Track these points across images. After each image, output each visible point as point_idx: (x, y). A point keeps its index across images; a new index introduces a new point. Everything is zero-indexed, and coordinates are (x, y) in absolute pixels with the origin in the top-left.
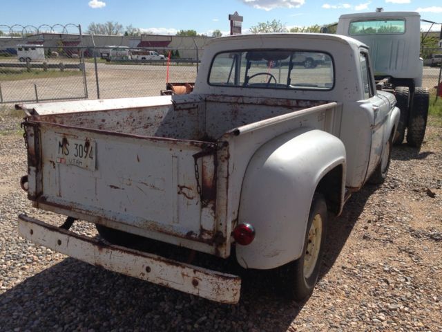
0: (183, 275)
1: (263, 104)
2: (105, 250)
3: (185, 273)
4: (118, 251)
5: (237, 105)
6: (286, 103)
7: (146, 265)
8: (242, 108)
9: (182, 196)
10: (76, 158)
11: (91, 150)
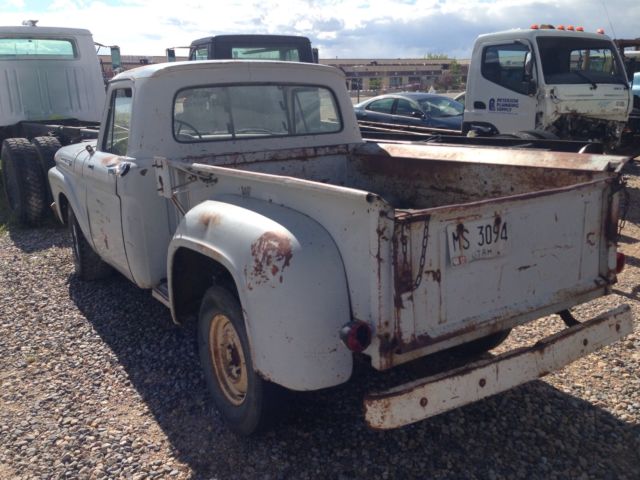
0: (610, 326)
1: (273, 159)
6: (302, 154)
7: (583, 339)
10: (481, 248)
11: (504, 227)
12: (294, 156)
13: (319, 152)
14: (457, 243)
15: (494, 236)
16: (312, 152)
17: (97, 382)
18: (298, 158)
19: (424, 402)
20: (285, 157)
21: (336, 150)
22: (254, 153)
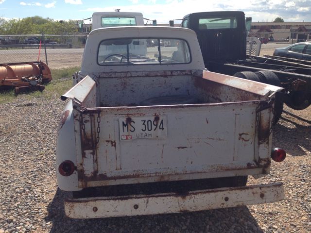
0: (253, 193)
1: (147, 76)
2: (188, 197)
3: (255, 192)
4: (200, 194)
5: (125, 79)
6: (163, 74)
7: (225, 197)
8: (130, 80)
9: (241, 140)
10: (144, 132)
11: (162, 122)
12: (159, 75)
13: (173, 74)
14: (126, 128)
15: (154, 127)
16: (169, 73)
17: (52, 168)
18: (161, 76)
19: (95, 209)
20: (154, 75)
21: (184, 73)
22: (137, 72)
